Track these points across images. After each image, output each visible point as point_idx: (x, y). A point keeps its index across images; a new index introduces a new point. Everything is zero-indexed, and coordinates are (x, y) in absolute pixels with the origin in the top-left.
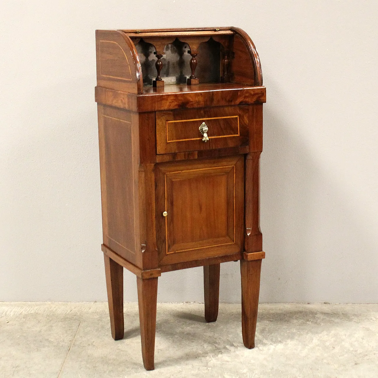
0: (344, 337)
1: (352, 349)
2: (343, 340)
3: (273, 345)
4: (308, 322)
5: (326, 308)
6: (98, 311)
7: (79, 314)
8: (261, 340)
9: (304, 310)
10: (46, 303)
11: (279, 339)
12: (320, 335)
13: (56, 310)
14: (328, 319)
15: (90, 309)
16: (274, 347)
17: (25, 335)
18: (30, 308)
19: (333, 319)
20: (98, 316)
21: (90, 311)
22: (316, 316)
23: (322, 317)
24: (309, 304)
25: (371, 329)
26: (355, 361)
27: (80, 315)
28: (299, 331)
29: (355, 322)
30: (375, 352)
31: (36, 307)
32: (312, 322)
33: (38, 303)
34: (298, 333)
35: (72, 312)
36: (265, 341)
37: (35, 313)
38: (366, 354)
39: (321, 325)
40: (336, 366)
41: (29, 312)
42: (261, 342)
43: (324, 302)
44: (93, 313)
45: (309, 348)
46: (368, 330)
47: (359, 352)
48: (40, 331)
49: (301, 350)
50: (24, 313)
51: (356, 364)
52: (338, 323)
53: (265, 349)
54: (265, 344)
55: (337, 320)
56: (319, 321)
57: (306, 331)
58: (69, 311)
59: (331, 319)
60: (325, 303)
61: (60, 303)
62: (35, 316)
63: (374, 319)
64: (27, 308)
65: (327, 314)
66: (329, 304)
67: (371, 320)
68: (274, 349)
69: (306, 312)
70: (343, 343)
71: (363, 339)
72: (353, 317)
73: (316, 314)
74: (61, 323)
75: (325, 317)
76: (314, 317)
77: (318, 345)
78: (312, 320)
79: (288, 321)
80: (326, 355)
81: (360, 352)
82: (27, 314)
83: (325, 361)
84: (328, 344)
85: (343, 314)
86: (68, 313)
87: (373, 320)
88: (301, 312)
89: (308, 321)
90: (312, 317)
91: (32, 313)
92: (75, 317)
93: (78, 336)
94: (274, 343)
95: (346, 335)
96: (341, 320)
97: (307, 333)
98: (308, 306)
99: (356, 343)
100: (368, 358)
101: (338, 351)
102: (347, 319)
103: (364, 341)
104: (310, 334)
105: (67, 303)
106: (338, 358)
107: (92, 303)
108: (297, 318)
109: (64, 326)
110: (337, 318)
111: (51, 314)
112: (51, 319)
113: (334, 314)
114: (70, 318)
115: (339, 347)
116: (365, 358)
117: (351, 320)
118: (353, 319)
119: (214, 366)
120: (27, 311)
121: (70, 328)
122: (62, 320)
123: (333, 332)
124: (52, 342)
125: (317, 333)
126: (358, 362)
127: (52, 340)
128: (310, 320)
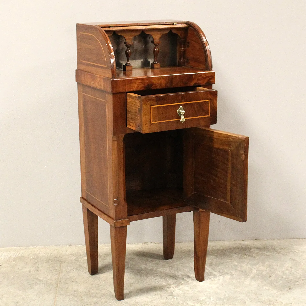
0: (276, 267)
1: (284, 277)
2: (276, 270)
3: (221, 276)
4: (246, 256)
5: (257, 244)
6: (73, 252)
7: (58, 256)
8: (211, 272)
9: (240, 246)
10: (29, 247)
11: (226, 271)
12: (257, 266)
13: (39, 253)
14: (261, 252)
15: (67, 251)
16: (223, 278)
17: (17, 275)
18: (17, 252)
19: (265, 253)
20: (74, 257)
21: (68, 253)
22: (251, 250)
23: (256, 251)
24: (243, 240)
25: (296, 259)
26: (289, 287)
27: (60, 256)
28: (240, 264)
29: (282, 254)
30: (303, 278)
31: (22, 252)
32: (249, 255)
33: (22, 248)
34: (240, 265)
35: (52, 254)
36: (214, 273)
37: (22, 256)
38: (296, 280)
39: (256, 258)
40: (275, 291)
41: (17, 256)
42: (211, 273)
43: (255, 238)
44: (70, 254)
45: (251, 277)
46: (294, 260)
48: (30, 272)
49: (244, 280)
50: (12, 256)
51: (290, 289)
52: (269, 256)
53: (216, 279)
54: (215, 276)
55: (268, 254)
56: (254, 255)
57: (246, 263)
58: (50, 254)
59: (263, 253)
60: (256, 240)
61: (41, 247)
62: (22, 258)
63: (297, 251)
64: (15, 253)
65: (260, 248)
66: (260, 240)
67: (295, 253)
68: (223, 279)
69: (242, 248)
70: (277, 272)
71: (291, 268)
72: (280, 251)
73: (251, 249)
74: (45, 264)
75: (258, 251)
76: (250, 252)
77: (257, 275)
78: (248, 254)
79: (229, 256)
81: (291, 279)
82: (15, 257)
84: (264, 273)
85: (272, 248)
86: (49, 255)
87: (297, 252)
88: (238, 248)
89: (245, 254)
90: (248, 252)
91: (19, 257)
92: (56, 258)
93: (62, 275)
94: (222, 274)
95: (277, 265)
96: (271, 253)
97: (247, 265)
98: (243, 242)
99: (286, 272)
100: (298, 284)
101: (274, 279)
102: (276, 252)
103: (292, 269)
104: (249, 266)
105: (46, 247)
106: (275, 284)
107: (68, 246)
108: (236, 253)
109: (48, 267)
110: (268, 252)
111: (36, 257)
112: (36, 261)
113: (265, 249)
114: (52, 260)
115: (274, 276)
116: (296, 284)
117: (279, 253)
118: (280, 252)
119: (178, 295)
120: (15, 255)
121: (54, 268)
122: (46, 262)
123: (267, 263)
124: (41, 280)
125: (255, 264)
126: (291, 287)
127: (41, 279)
128: (247, 254)
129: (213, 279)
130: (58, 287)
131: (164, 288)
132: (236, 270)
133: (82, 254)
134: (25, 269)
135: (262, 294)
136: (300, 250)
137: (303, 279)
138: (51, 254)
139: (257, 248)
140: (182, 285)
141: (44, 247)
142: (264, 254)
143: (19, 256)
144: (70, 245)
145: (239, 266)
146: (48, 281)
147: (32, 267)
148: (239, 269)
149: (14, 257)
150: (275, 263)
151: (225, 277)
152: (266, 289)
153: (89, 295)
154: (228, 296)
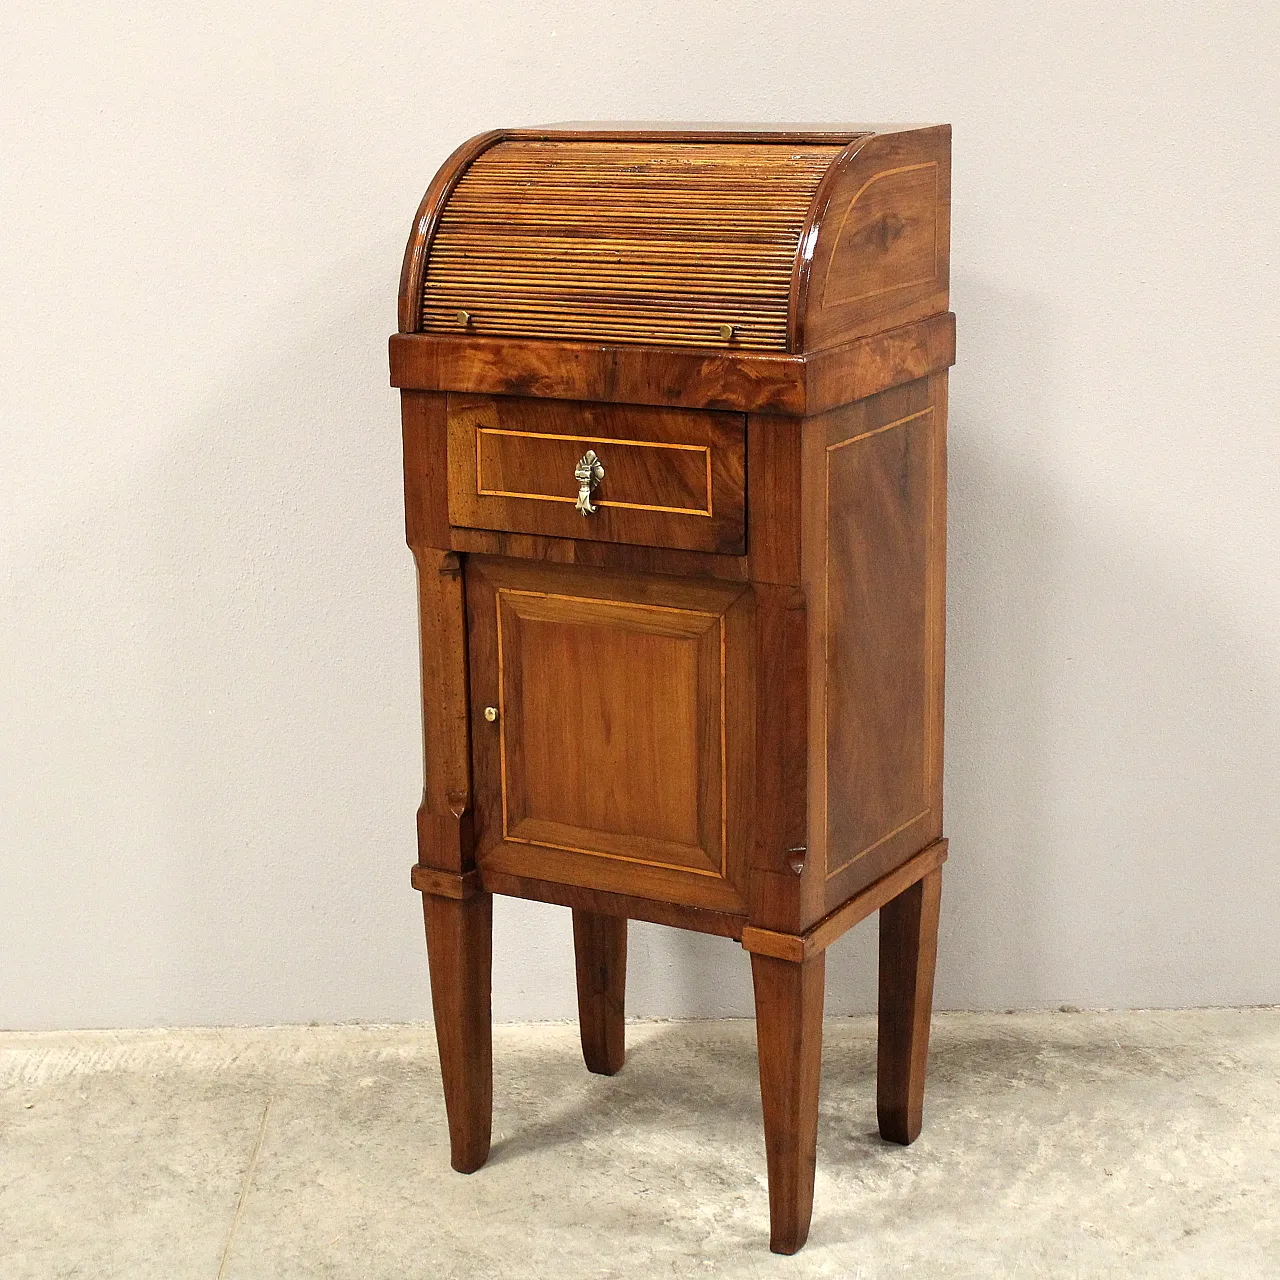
0: (1137, 1134)
1: (1167, 1177)
2: (1135, 1146)
3: (909, 1169)
4: (1015, 1082)
5: (1068, 1028)
6: (322, 1056)
7: (261, 1070)
9: (997, 1037)
12: (1058, 1128)
13: (185, 1058)
14: (1077, 1067)
15: (296, 1050)
16: (914, 1177)
17: (88, 1151)
18: (100, 1051)
19: (1094, 1067)
20: (325, 1077)
22: (1039, 1057)
23: (1060, 1060)
24: (1010, 1012)
25: (1222, 1099)
26: (1185, 1223)
27: (267, 1073)
28: (989, 1117)
29: (1167, 1074)
30: (1244, 1186)
31: (120, 1049)
32: (1028, 1080)
33: (124, 1033)
34: (988, 1121)
35: (238, 1062)
37: (117, 1070)
38: (1216, 1192)
39: (1056, 1089)
40: (1124, 1242)
41: (99, 1067)
43: (1060, 1006)
44: (308, 1065)
45: (1029, 1176)
46: (1211, 1103)
47: (1192, 1187)
48: (139, 1138)
50: (80, 1069)
51: (1188, 1233)
52: (1111, 1082)
54: (883, 1170)
55: (1109, 1072)
56: (1049, 1076)
57: (1013, 1114)
58: (229, 1060)
59: (1088, 1068)
60: (1063, 1010)
62: (116, 1080)
63: (1229, 1064)
64: (91, 1053)
65: (1074, 1047)
66: (1077, 1011)
67: (1220, 1070)
68: (916, 1186)
69: (1003, 1044)
70: (1138, 1157)
71: (1199, 1137)
72: (1159, 1059)
73: (1038, 1050)
74: (205, 1103)
75: (1066, 1061)
76: (1033, 1063)
77: (1056, 1166)
78: (1026, 1073)
79: (949, 1079)
80: (1085, 1202)
81: (1195, 1187)
82: (92, 1073)
83: (1085, 1224)
84: (1087, 1159)
85: (1124, 1047)
86: (225, 1067)
87: (1227, 1068)
88: (987, 1045)
89: (1014, 1075)
90: (1025, 1062)
91: (107, 1072)
92: (249, 1081)
93: (265, 1153)
94: (913, 1162)
95: (1142, 1125)
96: (1121, 1069)
97: (1017, 1123)
98: (1007, 1020)
99: (1179, 1154)
100: (1223, 1210)
101: (1124, 1187)
102: (1140, 1067)
103: (1203, 1144)
104: (1025, 1126)
105: (219, 1030)
106: (1125, 1210)
107: (304, 1029)
108: (976, 1068)
109: (215, 1116)
110: (1109, 1064)
111: (171, 1074)
112: (169, 1090)
113: (1095, 1050)
114: (234, 1087)
115: (1125, 1172)
116: (1216, 1209)
117: (1153, 1070)
118: (1160, 1064)
119: (723, 1253)
120: (93, 1061)
121: (237, 1125)
122: (209, 1095)
123: (1099, 1115)
124: (181, 1175)
125: (1051, 1120)
126: (1195, 1225)
127: (181, 1170)
128: (1022, 1075)
129: (871, 1183)
130: (242, 1207)
131: (668, 1217)
132: (970, 1144)
133: (355, 1063)
134: (121, 1125)
135: (1070, 1255)
136: (1240, 1055)
137: (1244, 1190)
138: (234, 1060)
139: (1064, 1048)
140: (743, 1206)
141: (209, 1031)
142: (1091, 1072)
143: (107, 1067)
144: (313, 1025)
145: (985, 1125)
146: (205, 1180)
147: (152, 1118)
148: (983, 1139)
149: (87, 1071)
150: (1133, 1115)
151: (925, 1174)
152: (1085, 1230)
153: (362, 1247)
154: (928, 1262)
